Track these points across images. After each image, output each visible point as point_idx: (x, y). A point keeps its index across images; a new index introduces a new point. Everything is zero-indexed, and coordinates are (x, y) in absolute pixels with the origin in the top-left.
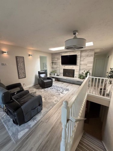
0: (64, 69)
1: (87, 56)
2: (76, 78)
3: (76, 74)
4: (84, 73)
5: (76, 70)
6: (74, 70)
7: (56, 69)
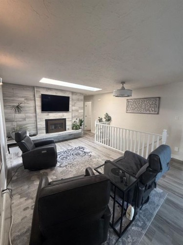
0: (46, 120)
1: (78, 100)
2: (69, 131)
3: (69, 124)
4: (78, 121)
5: (69, 118)
6: (65, 119)
7: (24, 122)
